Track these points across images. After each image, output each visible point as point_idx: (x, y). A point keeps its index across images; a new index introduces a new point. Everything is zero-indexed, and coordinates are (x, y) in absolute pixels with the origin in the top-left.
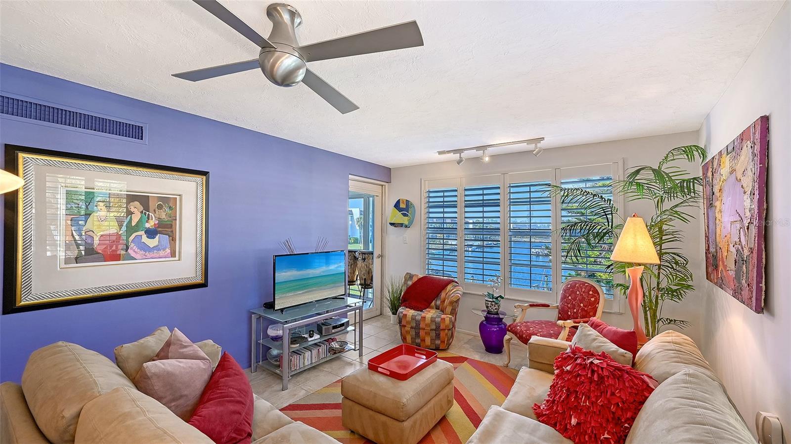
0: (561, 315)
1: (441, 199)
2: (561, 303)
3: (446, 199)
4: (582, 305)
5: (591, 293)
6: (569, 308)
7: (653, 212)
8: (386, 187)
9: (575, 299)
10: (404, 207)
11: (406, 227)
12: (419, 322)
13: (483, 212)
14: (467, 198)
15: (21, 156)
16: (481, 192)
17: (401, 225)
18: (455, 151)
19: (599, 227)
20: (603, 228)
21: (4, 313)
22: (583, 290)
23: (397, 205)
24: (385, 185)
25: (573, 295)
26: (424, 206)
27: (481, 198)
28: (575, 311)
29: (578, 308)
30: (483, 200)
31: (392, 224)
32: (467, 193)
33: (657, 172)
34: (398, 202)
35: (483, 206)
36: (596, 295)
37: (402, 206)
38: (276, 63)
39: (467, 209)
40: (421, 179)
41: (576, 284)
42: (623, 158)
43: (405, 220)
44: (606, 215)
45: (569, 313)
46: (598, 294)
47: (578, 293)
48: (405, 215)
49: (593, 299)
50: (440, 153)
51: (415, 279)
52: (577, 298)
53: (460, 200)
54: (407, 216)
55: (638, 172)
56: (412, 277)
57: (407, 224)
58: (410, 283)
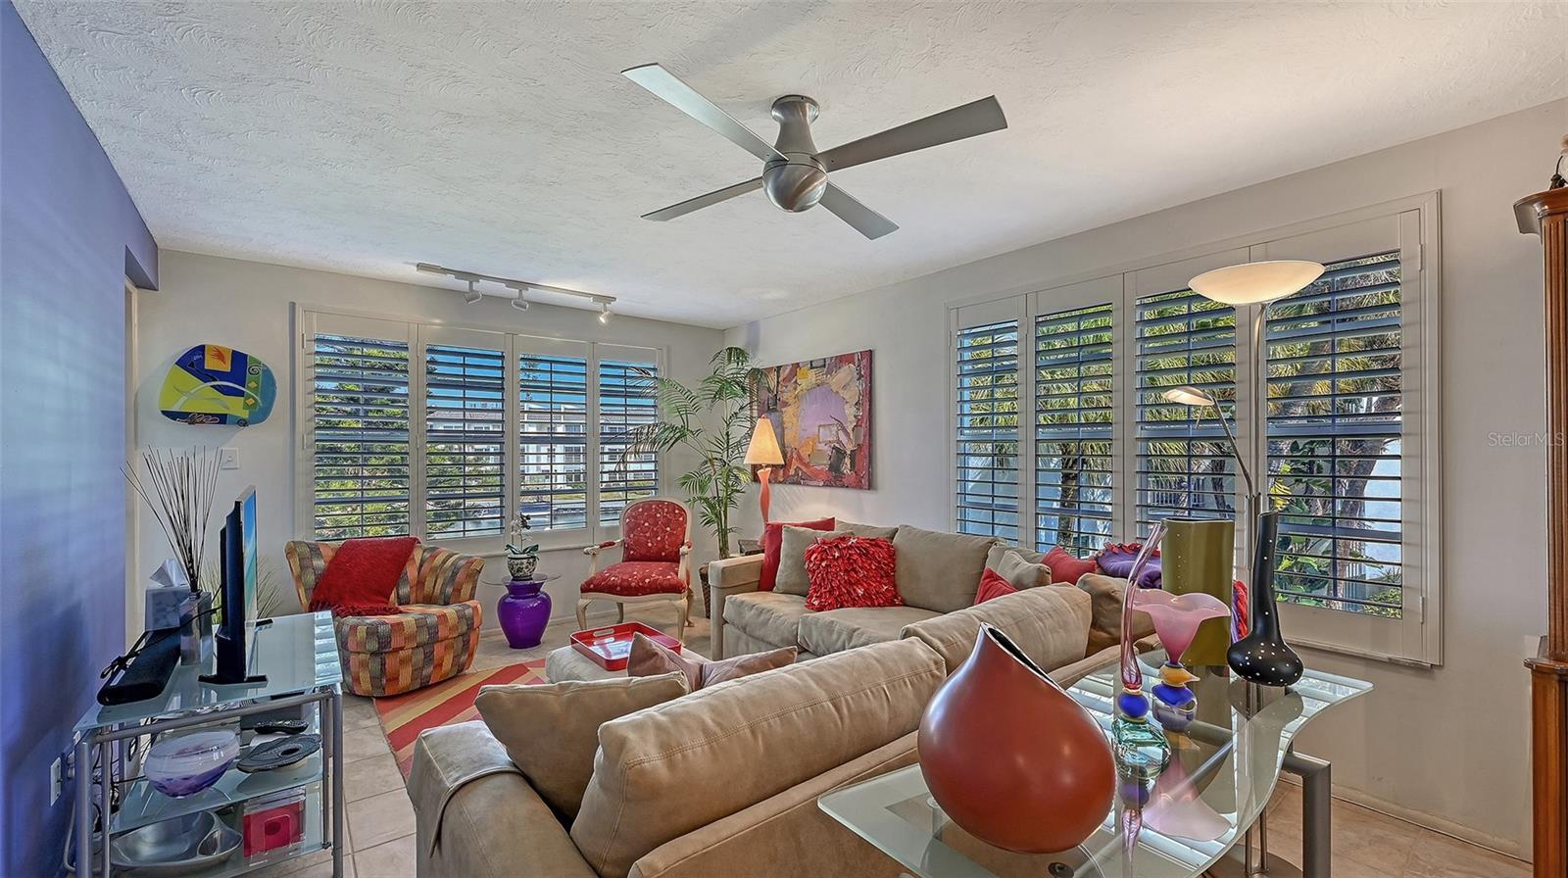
4: (668, 529)
5: (677, 511)
10: (223, 371)
11: (243, 423)
12: (436, 627)
14: (433, 368)
16: (459, 360)
17: (222, 419)
18: (460, 275)
22: (666, 510)
23: (191, 362)
24: (131, 295)
25: (651, 521)
26: (304, 373)
27: (459, 371)
28: (659, 538)
30: (464, 376)
31: (169, 414)
34: (195, 354)
35: (464, 387)
39: (431, 391)
40: (293, 305)
43: (235, 406)
45: (650, 545)
46: (685, 512)
47: (658, 515)
48: (227, 391)
49: (681, 519)
50: (421, 267)
51: (328, 553)
53: (417, 370)
54: (241, 394)
56: (315, 550)
57: (245, 414)
58: (320, 564)
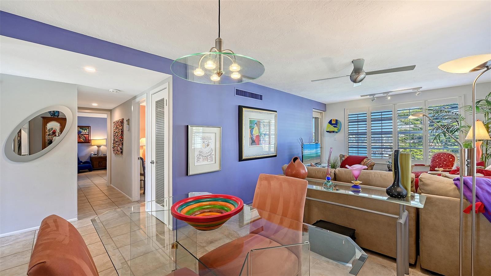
0: (432, 169)
1: (357, 118)
2: (432, 164)
3: (359, 118)
4: (445, 163)
6: (437, 165)
7: (485, 119)
8: (324, 113)
9: (441, 160)
10: (334, 123)
11: (337, 132)
13: (382, 123)
14: (372, 117)
15: (244, 109)
16: (380, 114)
17: (334, 132)
18: (370, 95)
19: (453, 128)
20: (455, 128)
21: (239, 161)
22: (445, 156)
23: (330, 122)
24: (323, 113)
25: (439, 159)
26: (346, 122)
28: (441, 166)
29: (443, 164)
30: (382, 118)
31: (327, 132)
32: (372, 114)
33: (487, 101)
34: (331, 121)
35: (381, 120)
36: (453, 158)
37: (333, 122)
38: (357, 78)
39: (372, 123)
40: (345, 109)
41: (441, 154)
42: (464, 94)
43: (336, 129)
44: (457, 122)
45: (437, 167)
46: (454, 157)
47: (442, 158)
48: (335, 127)
49: (451, 160)
50: (361, 96)
51: (346, 157)
52: (442, 160)
53: (368, 118)
54: (337, 127)
55: (479, 102)
56: (344, 156)
57: (337, 131)
58: (344, 159)
